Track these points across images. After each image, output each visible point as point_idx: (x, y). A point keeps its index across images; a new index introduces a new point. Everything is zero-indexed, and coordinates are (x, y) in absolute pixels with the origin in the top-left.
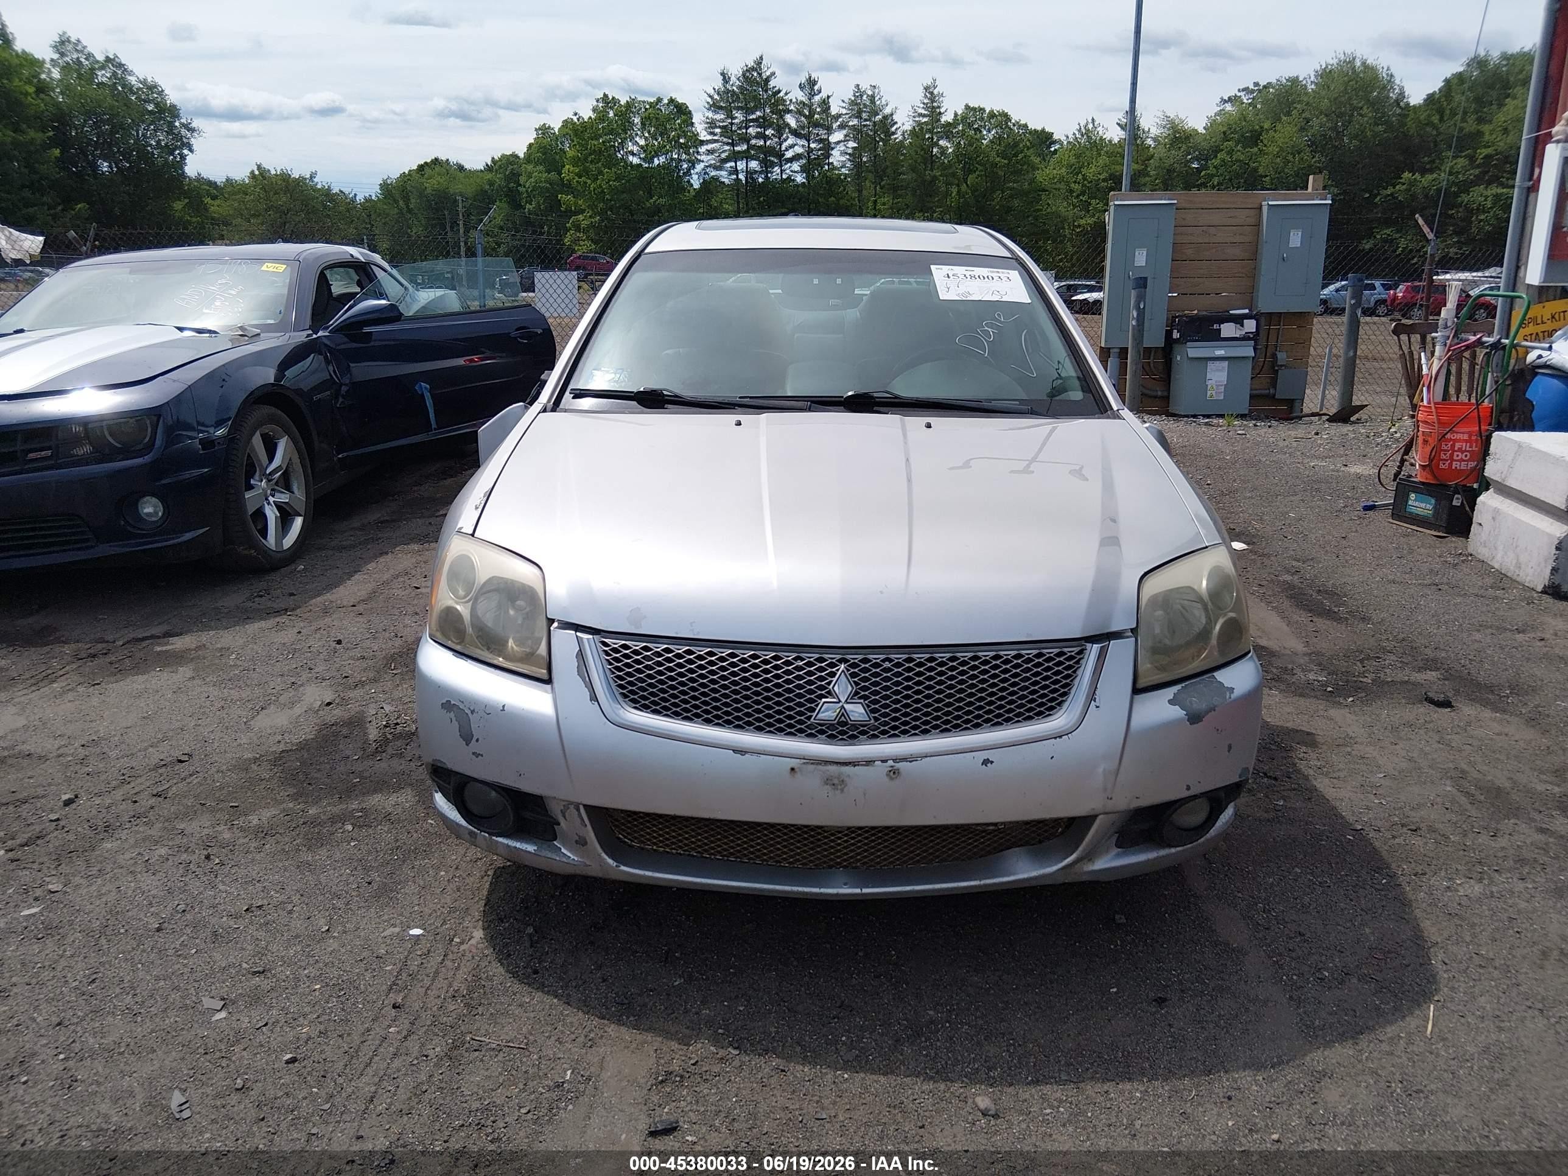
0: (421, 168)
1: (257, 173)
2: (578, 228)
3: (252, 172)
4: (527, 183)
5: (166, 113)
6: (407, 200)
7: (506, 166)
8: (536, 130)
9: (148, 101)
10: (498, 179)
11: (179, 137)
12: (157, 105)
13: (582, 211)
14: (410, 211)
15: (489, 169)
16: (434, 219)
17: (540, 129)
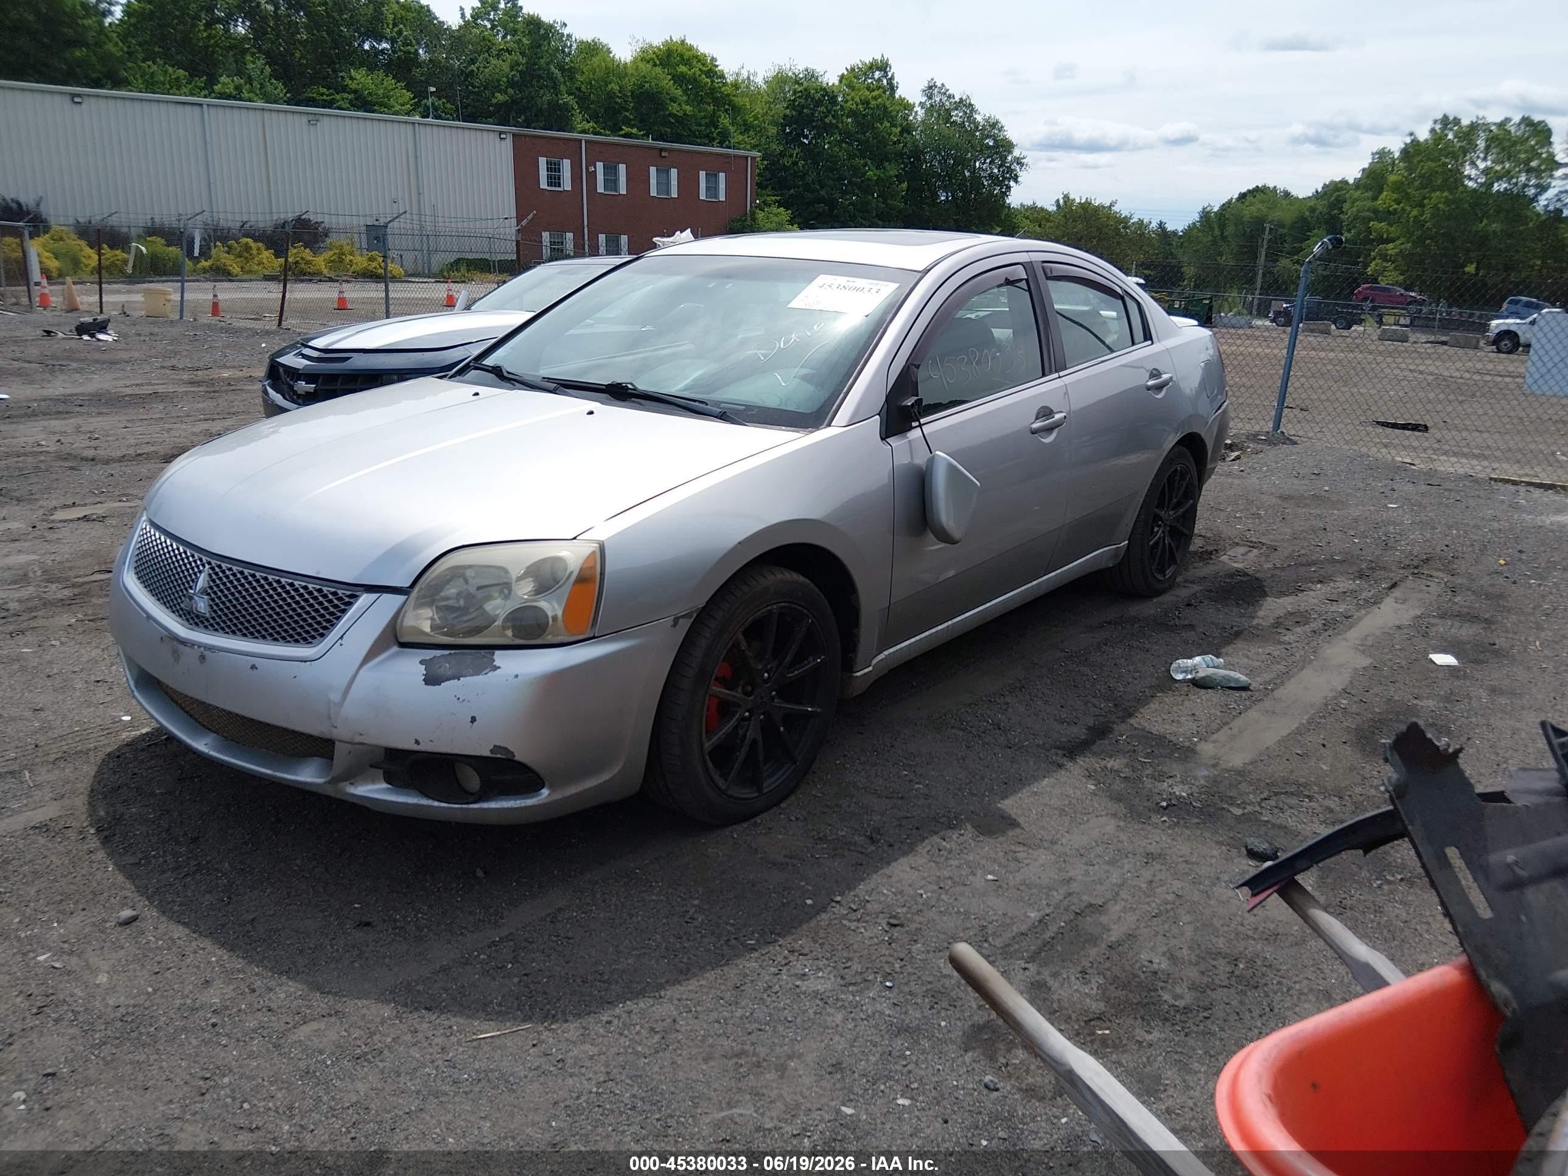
0: (1243, 196)
1: (1061, 202)
2: (1384, 257)
3: (1058, 201)
4: (1349, 210)
5: (1004, 147)
6: (1222, 227)
7: (1335, 193)
8: (1373, 154)
9: (988, 137)
10: (1321, 207)
11: (1010, 170)
12: (995, 140)
13: (1392, 240)
14: (1224, 238)
15: (1317, 195)
16: (1246, 247)
17: (1377, 153)
